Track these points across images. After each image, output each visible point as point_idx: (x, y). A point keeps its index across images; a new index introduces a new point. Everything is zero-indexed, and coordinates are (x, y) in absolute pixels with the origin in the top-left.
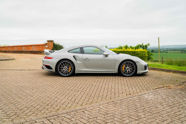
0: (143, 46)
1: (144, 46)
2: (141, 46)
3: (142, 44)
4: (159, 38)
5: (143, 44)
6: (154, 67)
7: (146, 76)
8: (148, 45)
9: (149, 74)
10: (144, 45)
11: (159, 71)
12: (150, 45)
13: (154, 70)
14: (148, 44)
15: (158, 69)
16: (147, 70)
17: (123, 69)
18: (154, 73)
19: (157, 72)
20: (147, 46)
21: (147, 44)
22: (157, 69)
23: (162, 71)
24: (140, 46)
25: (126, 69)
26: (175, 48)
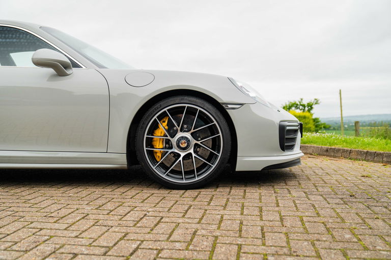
0: (301, 105)
1: (304, 106)
2: (297, 105)
3: (300, 100)
4: (340, 90)
5: (302, 99)
6: (333, 147)
7: (292, 183)
8: (316, 103)
9: (308, 172)
10: (305, 102)
11: (356, 159)
12: (319, 102)
13: (330, 156)
14: (316, 99)
15: (351, 152)
16: (296, 153)
17: (159, 146)
18: (333, 167)
19: (344, 164)
20: (313, 106)
21: (312, 101)
22: (344, 151)
23: (368, 161)
24: (295, 106)
25: (174, 144)
26: (374, 120)
